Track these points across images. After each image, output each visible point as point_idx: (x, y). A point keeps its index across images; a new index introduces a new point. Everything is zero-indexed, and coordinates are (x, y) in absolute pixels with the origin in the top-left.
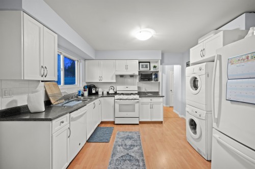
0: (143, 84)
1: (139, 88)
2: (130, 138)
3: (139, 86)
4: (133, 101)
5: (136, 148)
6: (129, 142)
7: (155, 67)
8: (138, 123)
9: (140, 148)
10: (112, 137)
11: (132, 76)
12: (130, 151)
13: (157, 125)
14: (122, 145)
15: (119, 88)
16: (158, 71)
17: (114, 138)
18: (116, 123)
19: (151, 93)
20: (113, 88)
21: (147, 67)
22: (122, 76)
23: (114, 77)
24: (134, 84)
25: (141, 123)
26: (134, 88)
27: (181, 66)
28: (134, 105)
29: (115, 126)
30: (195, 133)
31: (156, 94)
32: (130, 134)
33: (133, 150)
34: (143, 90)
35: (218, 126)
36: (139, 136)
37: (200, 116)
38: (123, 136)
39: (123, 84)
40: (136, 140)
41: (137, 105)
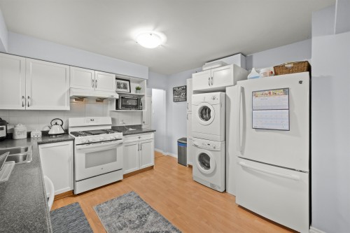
0: (120, 114)
1: (113, 120)
2: (129, 207)
3: (113, 117)
4: (113, 142)
5: (151, 218)
6: (132, 214)
7: (138, 89)
8: (121, 178)
9: (157, 214)
10: (90, 220)
11: (100, 100)
12: (145, 226)
13: (148, 173)
14: (125, 226)
15: (75, 123)
16: (143, 96)
17: (96, 221)
18: (77, 192)
19: (132, 127)
20: (60, 122)
21: (125, 88)
22: (80, 99)
23: (67, 100)
24: (104, 115)
25: (125, 176)
26: (105, 121)
27: (165, 92)
28: (114, 150)
29: (78, 198)
30: (208, 167)
31: (138, 129)
32: (123, 201)
33: (149, 223)
34: (120, 124)
35: (242, 154)
36: (138, 197)
37: (214, 148)
38: (112, 209)
39: (81, 114)
40: (140, 206)
41: (120, 150)
